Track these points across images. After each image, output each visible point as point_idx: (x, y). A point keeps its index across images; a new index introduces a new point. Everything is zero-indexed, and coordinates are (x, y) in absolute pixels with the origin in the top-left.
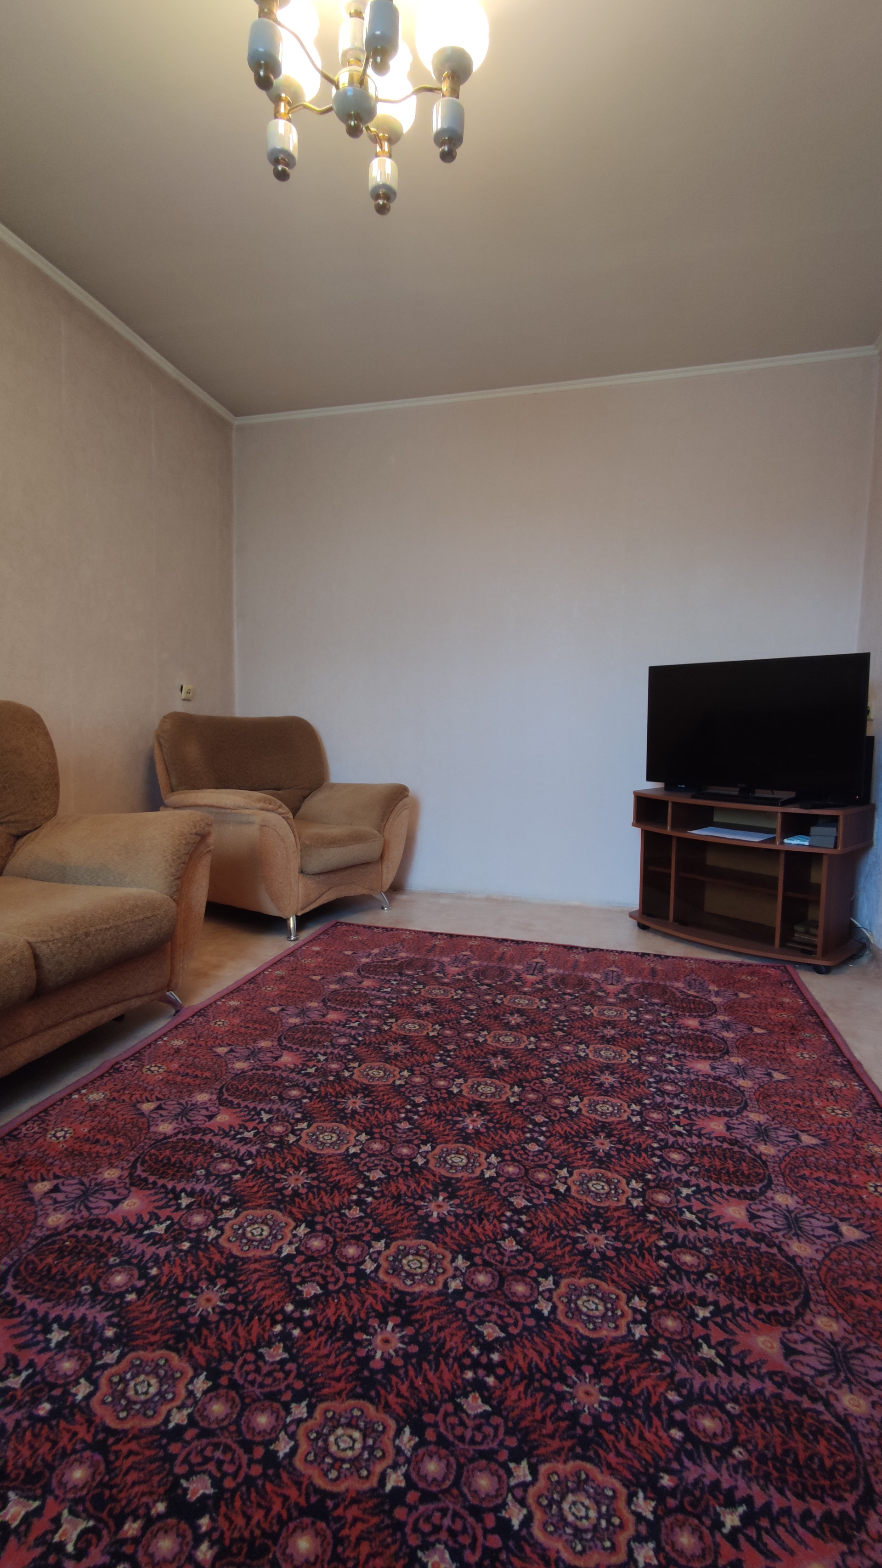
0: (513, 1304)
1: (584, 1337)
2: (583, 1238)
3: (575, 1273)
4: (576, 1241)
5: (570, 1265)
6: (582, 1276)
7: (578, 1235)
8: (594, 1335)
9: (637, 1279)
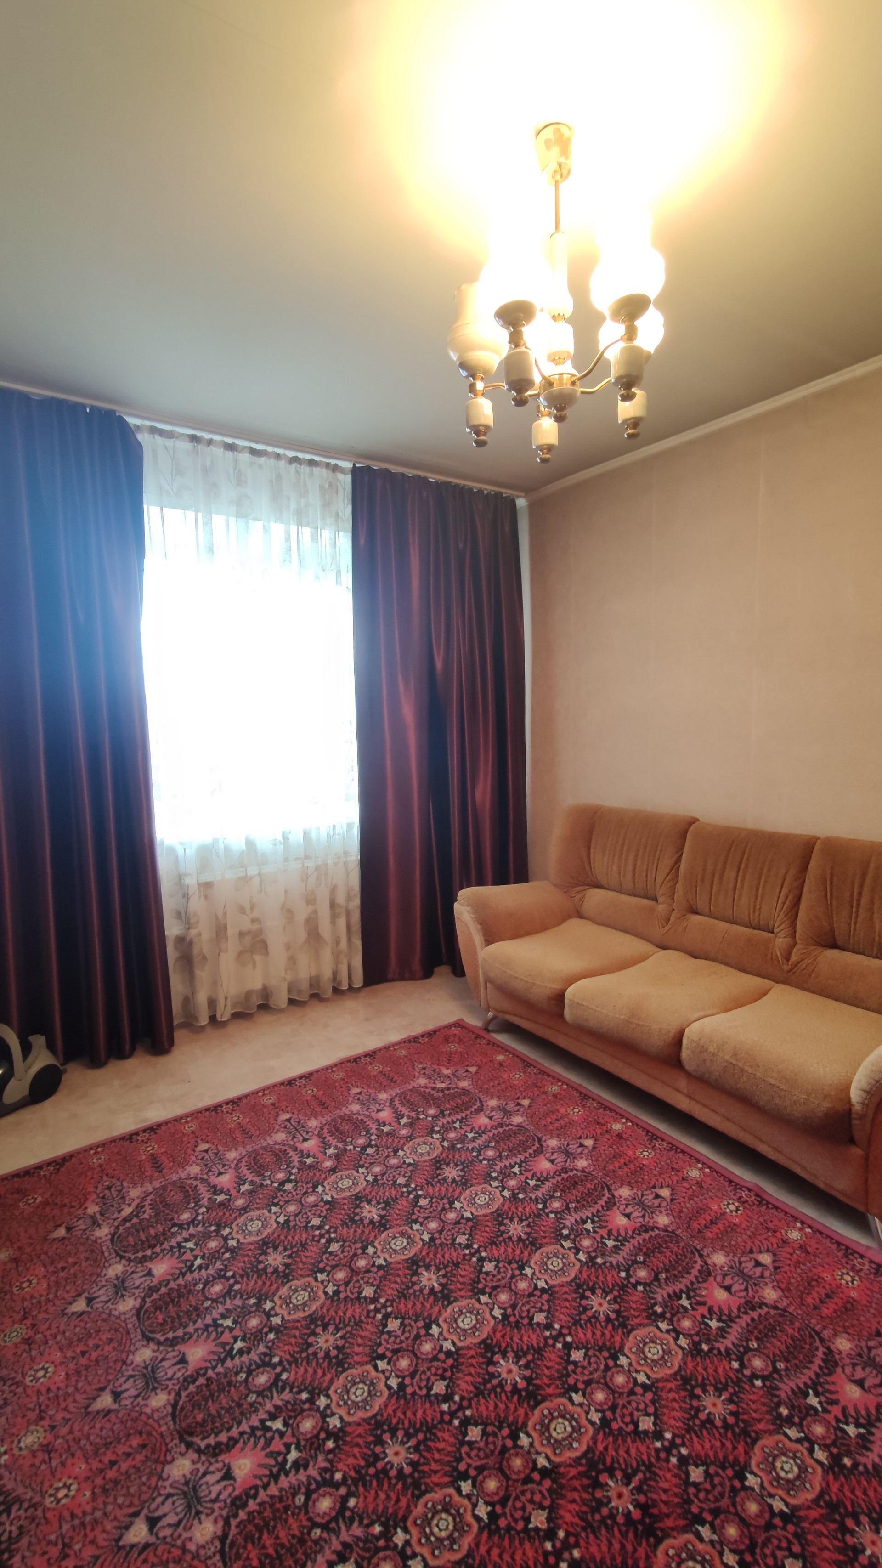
0: (337, 1265)
1: (293, 1280)
2: (334, 1335)
3: (322, 1308)
4: (337, 1329)
5: (328, 1310)
6: (317, 1309)
7: (339, 1334)
8: (288, 1285)
9: (286, 1335)
